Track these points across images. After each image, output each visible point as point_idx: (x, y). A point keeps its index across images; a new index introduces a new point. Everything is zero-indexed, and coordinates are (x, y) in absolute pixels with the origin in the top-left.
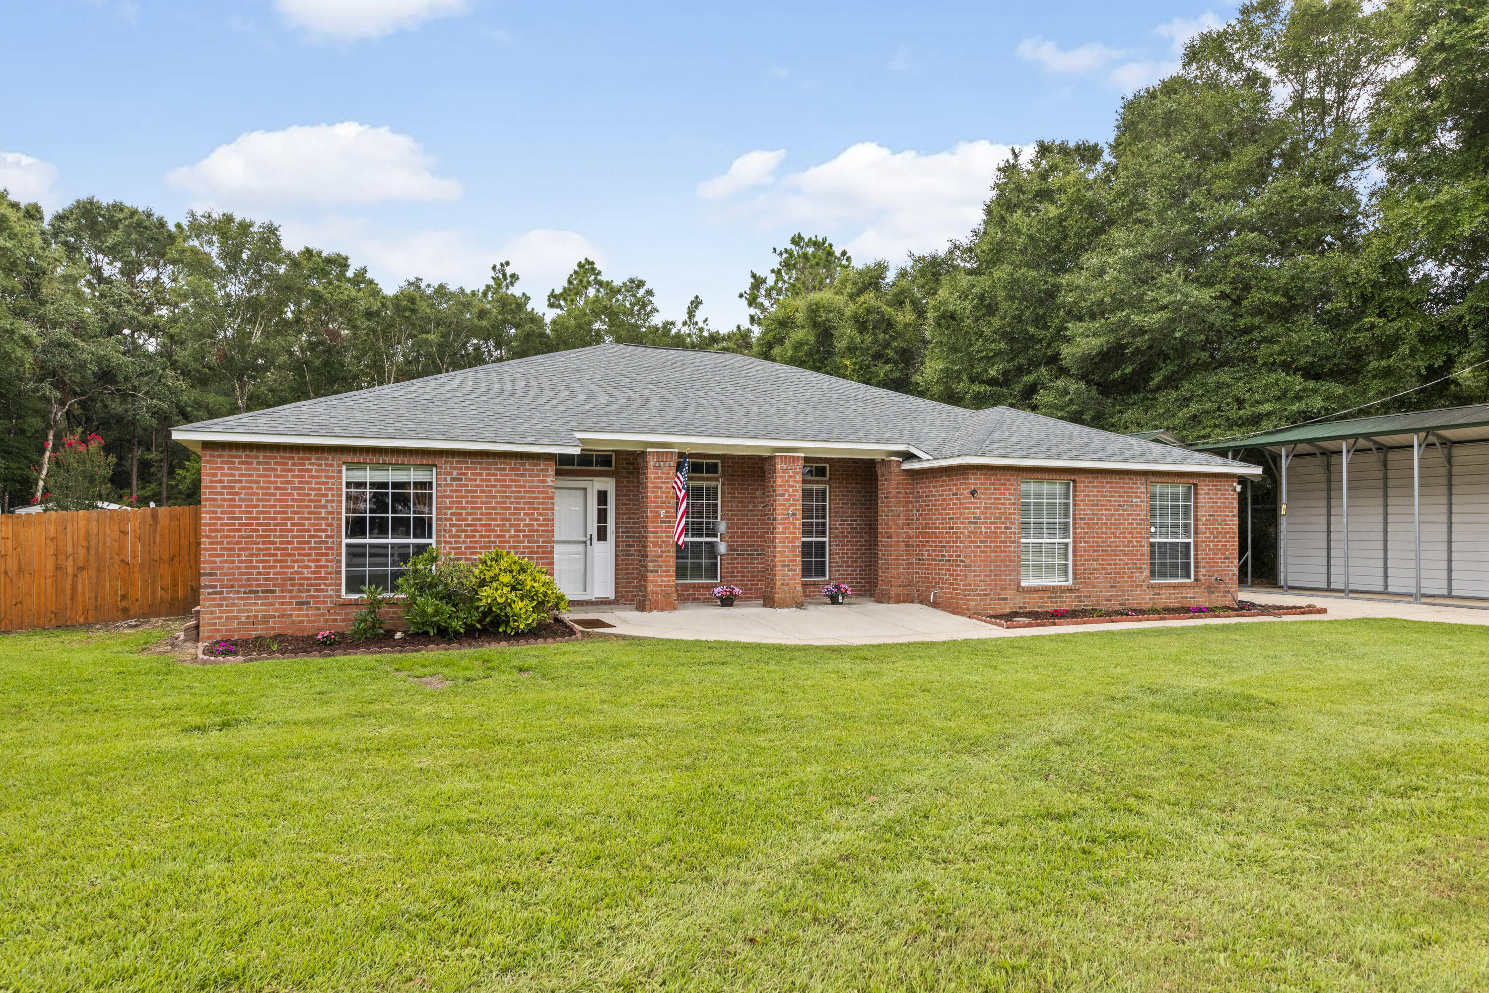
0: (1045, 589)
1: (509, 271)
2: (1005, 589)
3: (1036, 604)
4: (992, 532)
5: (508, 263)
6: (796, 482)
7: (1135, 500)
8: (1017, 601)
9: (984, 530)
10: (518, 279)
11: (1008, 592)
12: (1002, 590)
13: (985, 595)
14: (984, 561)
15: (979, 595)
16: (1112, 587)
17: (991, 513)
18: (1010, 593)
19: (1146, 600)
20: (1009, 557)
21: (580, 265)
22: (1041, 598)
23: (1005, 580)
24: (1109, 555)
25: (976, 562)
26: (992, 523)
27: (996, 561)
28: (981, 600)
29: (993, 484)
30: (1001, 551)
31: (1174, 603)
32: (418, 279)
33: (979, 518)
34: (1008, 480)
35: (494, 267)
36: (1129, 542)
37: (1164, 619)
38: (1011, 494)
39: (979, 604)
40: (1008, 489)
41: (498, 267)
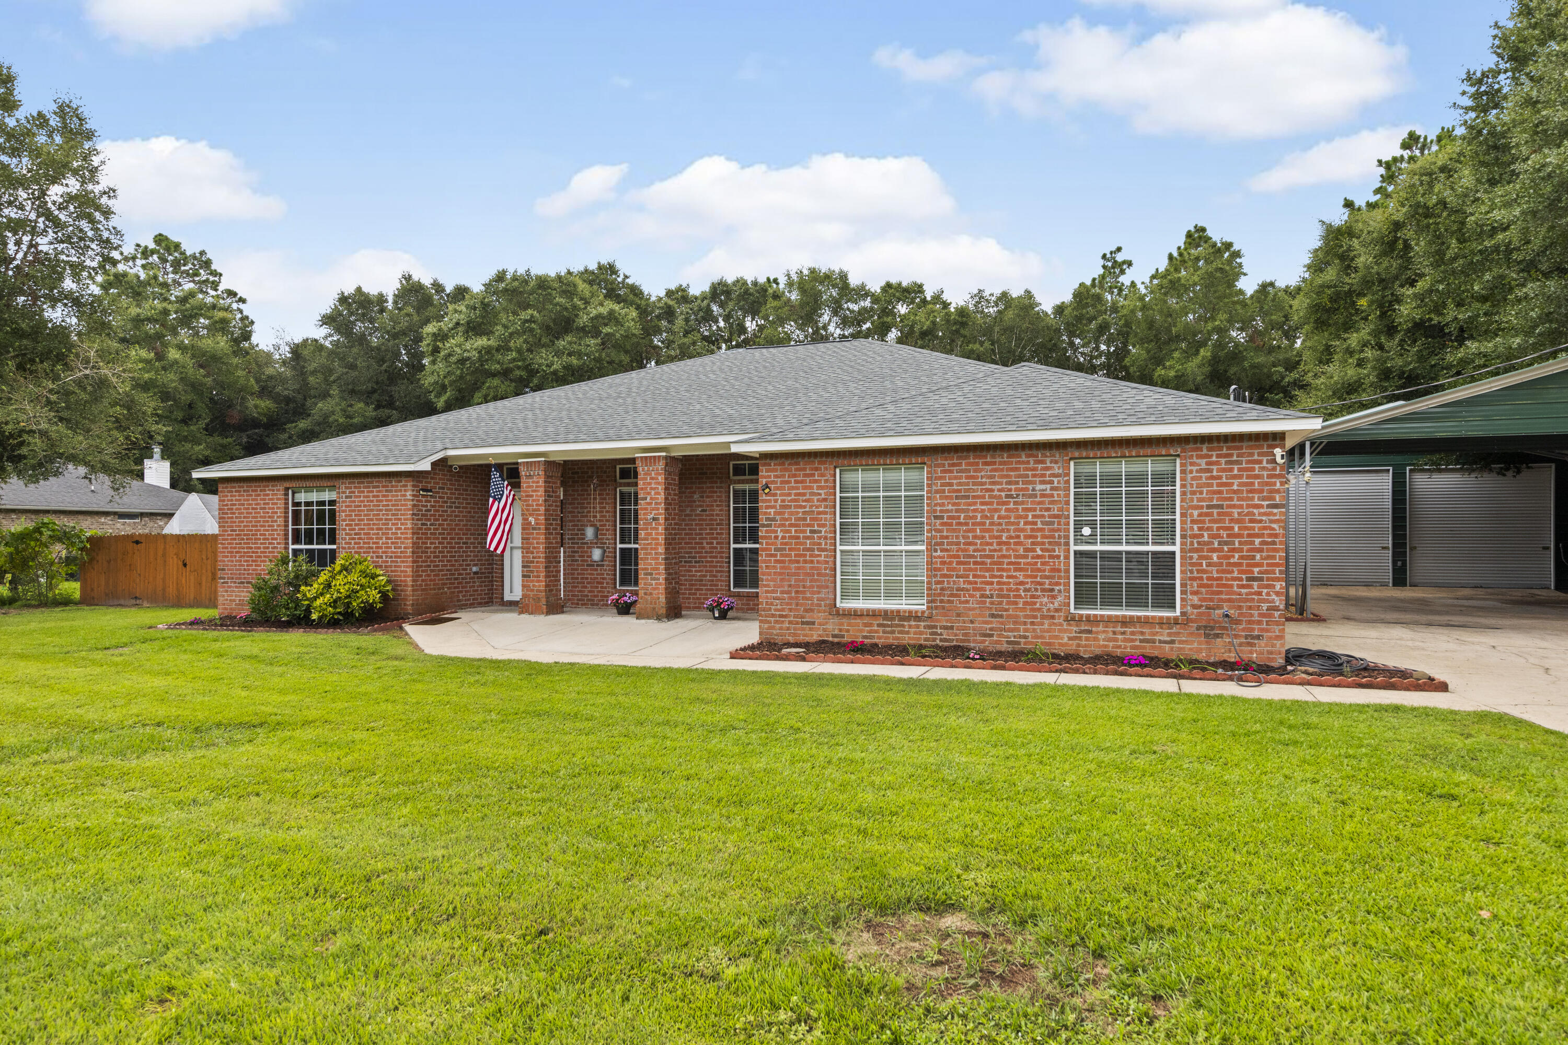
0: (874, 614)
1: (1120, 258)
2: (812, 610)
3: (855, 632)
4: (790, 537)
5: (1119, 249)
6: (659, 483)
7: (1039, 487)
8: (830, 627)
9: (780, 535)
10: (1130, 264)
11: (816, 615)
12: (806, 611)
13: (781, 616)
14: (780, 574)
15: (773, 615)
16: (993, 616)
17: (791, 513)
18: (818, 617)
19: (1064, 641)
20: (818, 569)
21: (1189, 235)
22: (866, 625)
23: (811, 599)
24: (988, 570)
25: (769, 574)
26: (791, 525)
27: (798, 574)
28: (776, 622)
29: (794, 476)
30: (805, 562)
31: (1124, 645)
32: (980, 291)
33: (774, 520)
34: (817, 469)
35: (1104, 257)
36: (1026, 550)
37: (1003, 668)
38: (819, 488)
39: (773, 628)
40: (816, 481)
41: (1108, 256)
